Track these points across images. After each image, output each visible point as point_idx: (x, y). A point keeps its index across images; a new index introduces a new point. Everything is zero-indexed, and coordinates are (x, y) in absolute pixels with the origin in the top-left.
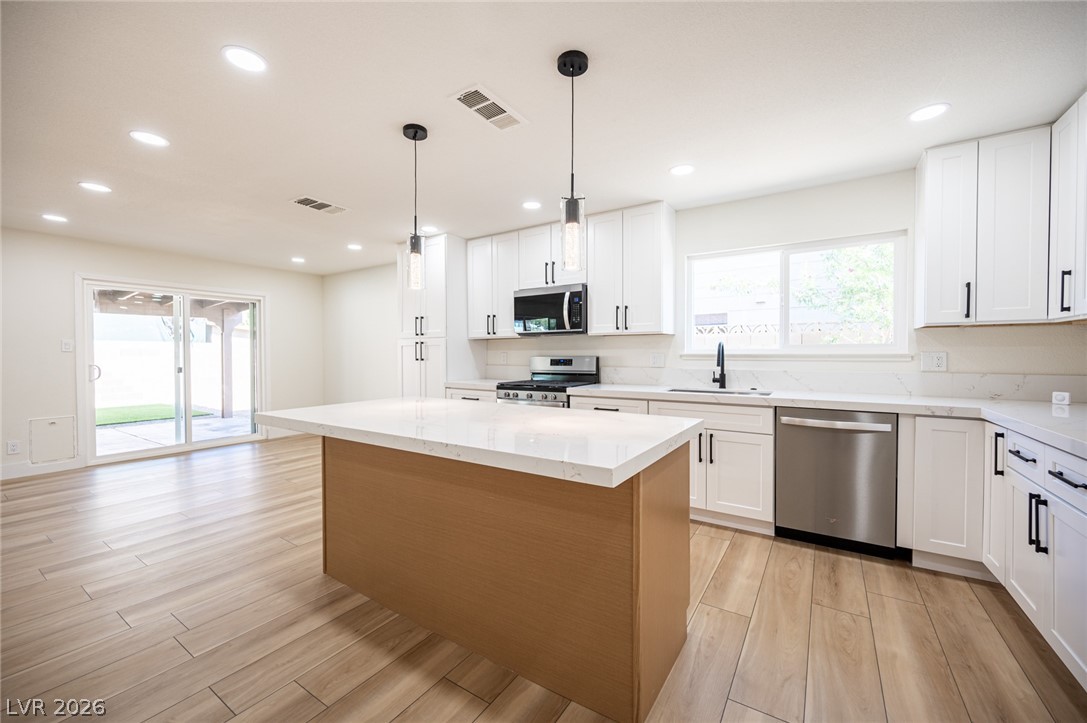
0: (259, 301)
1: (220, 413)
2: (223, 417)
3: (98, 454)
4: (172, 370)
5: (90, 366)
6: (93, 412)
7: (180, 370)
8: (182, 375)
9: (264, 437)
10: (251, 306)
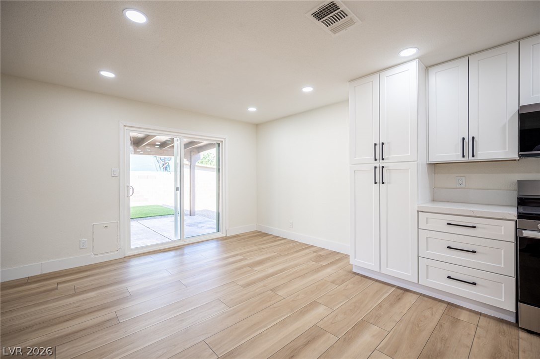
0: (222, 141)
1: (189, 213)
2: (190, 215)
3: (132, 247)
4: (173, 189)
5: (128, 186)
6: (129, 208)
7: (177, 189)
8: (178, 192)
9: (224, 235)
10: (216, 145)
